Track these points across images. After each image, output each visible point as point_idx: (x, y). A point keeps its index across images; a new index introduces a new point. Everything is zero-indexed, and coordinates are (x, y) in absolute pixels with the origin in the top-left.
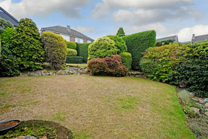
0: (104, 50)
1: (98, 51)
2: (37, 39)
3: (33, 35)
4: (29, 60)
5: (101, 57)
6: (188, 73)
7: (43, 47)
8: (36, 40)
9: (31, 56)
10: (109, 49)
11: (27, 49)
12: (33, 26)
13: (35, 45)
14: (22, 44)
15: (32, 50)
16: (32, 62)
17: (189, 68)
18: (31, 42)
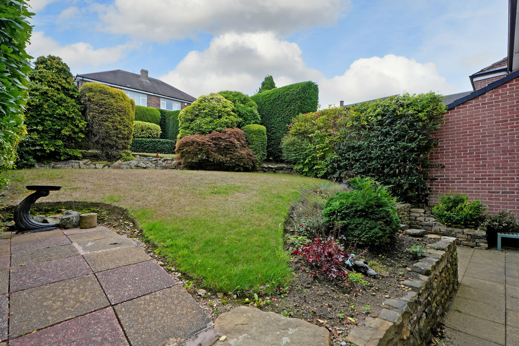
0: (209, 119)
1: (198, 121)
2: (72, 97)
3: (64, 88)
4: (54, 138)
5: (203, 133)
6: (352, 155)
7: (84, 113)
8: (69, 100)
9: (60, 131)
10: (220, 117)
11: (50, 116)
12: (63, 70)
13: (67, 108)
14: (41, 106)
15: (61, 117)
16: (60, 143)
17: (353, 148)
18: (59, 102)
